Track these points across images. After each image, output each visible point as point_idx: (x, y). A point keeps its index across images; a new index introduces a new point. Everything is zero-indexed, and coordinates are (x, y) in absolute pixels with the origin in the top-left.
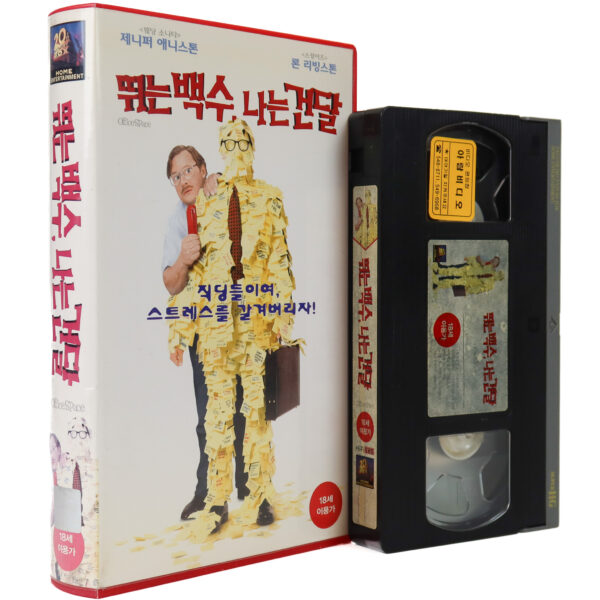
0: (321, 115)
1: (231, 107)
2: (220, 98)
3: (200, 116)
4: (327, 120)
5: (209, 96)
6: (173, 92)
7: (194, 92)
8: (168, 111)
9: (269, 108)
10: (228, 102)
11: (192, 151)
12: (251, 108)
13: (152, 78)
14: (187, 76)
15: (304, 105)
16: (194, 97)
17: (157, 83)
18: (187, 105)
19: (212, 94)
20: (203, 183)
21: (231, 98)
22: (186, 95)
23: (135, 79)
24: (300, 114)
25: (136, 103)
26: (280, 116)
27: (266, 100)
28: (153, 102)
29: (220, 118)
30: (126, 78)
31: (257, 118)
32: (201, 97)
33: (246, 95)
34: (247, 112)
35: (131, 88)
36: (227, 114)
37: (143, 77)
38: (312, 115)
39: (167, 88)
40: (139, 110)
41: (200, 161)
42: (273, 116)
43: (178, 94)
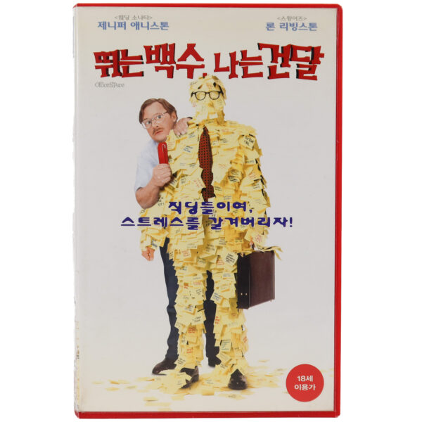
0: (298, 66)
1: (202, 66)
2: (191, 60)
3: (170, 75)
4: (307, 69)
5: (179, 60)
6: (145, 59)
7: (165, 58)
8: (141, 74)
9: (241, 64)
10: (200, 63)
11: (163, 103)
12: (221, 66)
13: (125, 52)
14: (158, 47)
15: (280, 60)
16: (165, 61)
17: (130, 55)
18: (157, 69)
19: (184, 58)
20: (174, 125)
21: (202, 60)
22: (157, 60)
23: (111, 53)
24: (275, 67)
25: (111, 71)
26: (252, 69)
27: (239, 58)
28: (127, 69)
29: (190, 75)
30: (103, 53)
31: (229, 73)
32: (172, 61)
33: (217, 56)
34: (218, 69)
35: (107, 60)
36: (197, 72)
37: (118, 51)
38: (289, 66)
39: (141, 57)
40: (114, 75)
41: (171, 109)
42: (245, 70)
43: (149, 61)
